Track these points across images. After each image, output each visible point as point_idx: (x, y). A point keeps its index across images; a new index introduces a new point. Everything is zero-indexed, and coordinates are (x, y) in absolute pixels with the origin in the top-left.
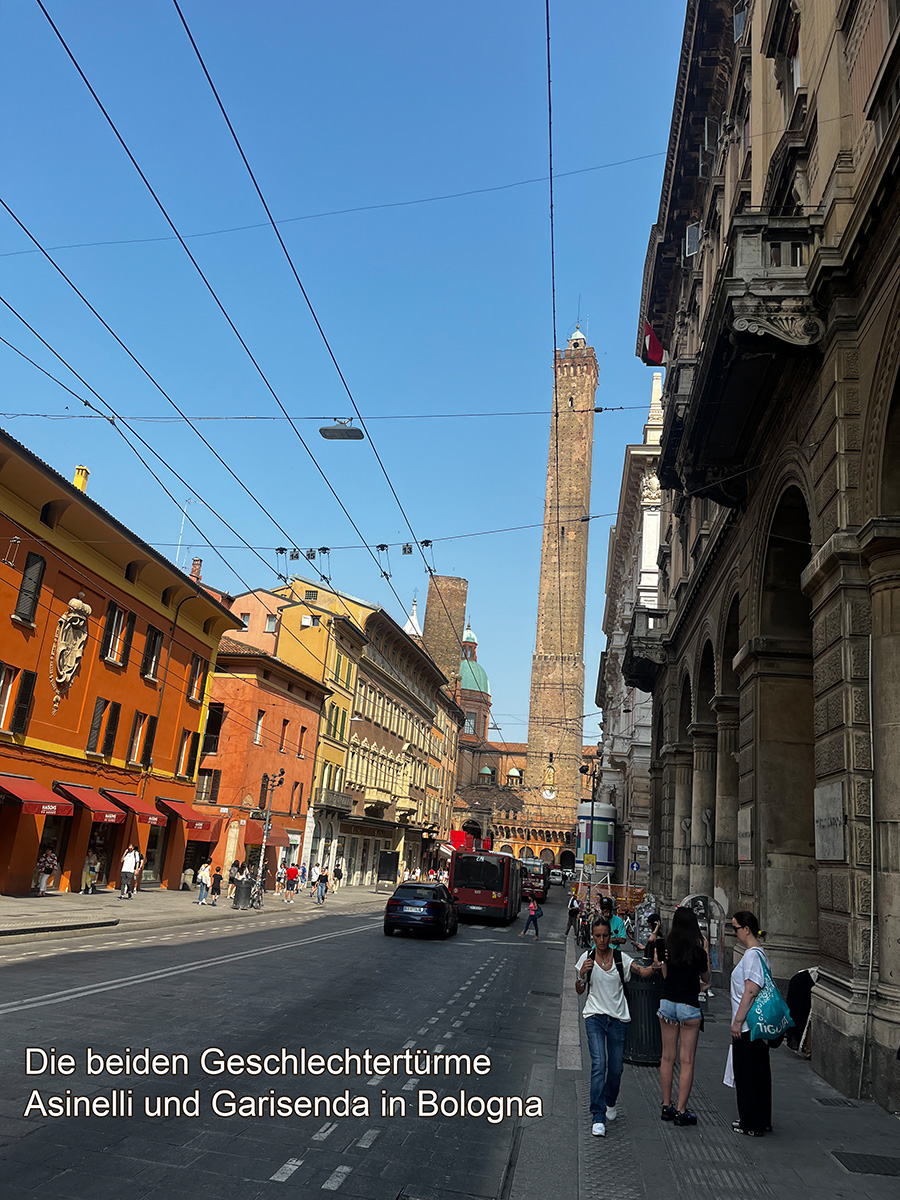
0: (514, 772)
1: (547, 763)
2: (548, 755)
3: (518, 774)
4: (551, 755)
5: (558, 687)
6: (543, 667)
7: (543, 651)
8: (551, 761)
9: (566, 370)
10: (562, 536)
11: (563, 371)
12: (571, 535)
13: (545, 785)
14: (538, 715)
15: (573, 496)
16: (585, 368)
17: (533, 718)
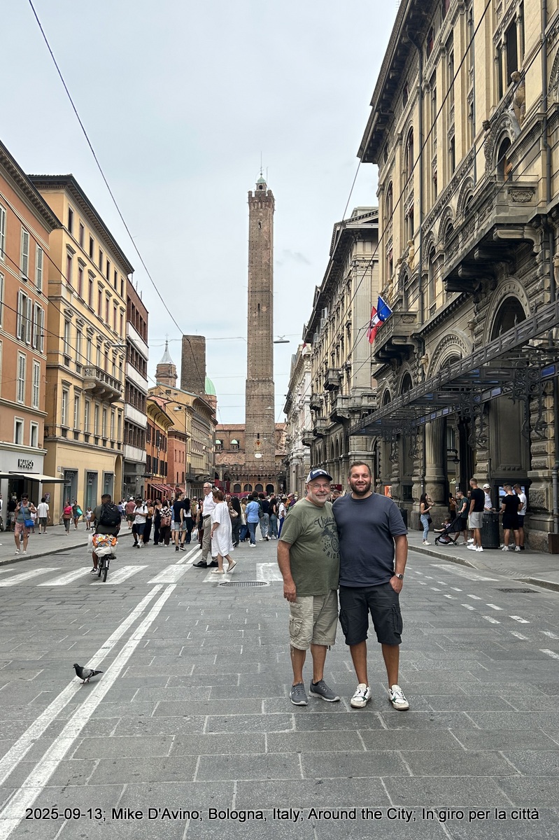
0: (234, 442)
1: (256, 439)
3: (237, 443)
4: (258, 434)
5: (260, 397)
6: (252, 386)
7: (251, 377)
8: (259, 437)
9: (256, 204)
10: (259, 310)
11: (254, 205)
12: (264, 309)
13: (256, 451)
14: (250, 413)
15: (264, 285)
16: (267, 203)
17: (247, 415)
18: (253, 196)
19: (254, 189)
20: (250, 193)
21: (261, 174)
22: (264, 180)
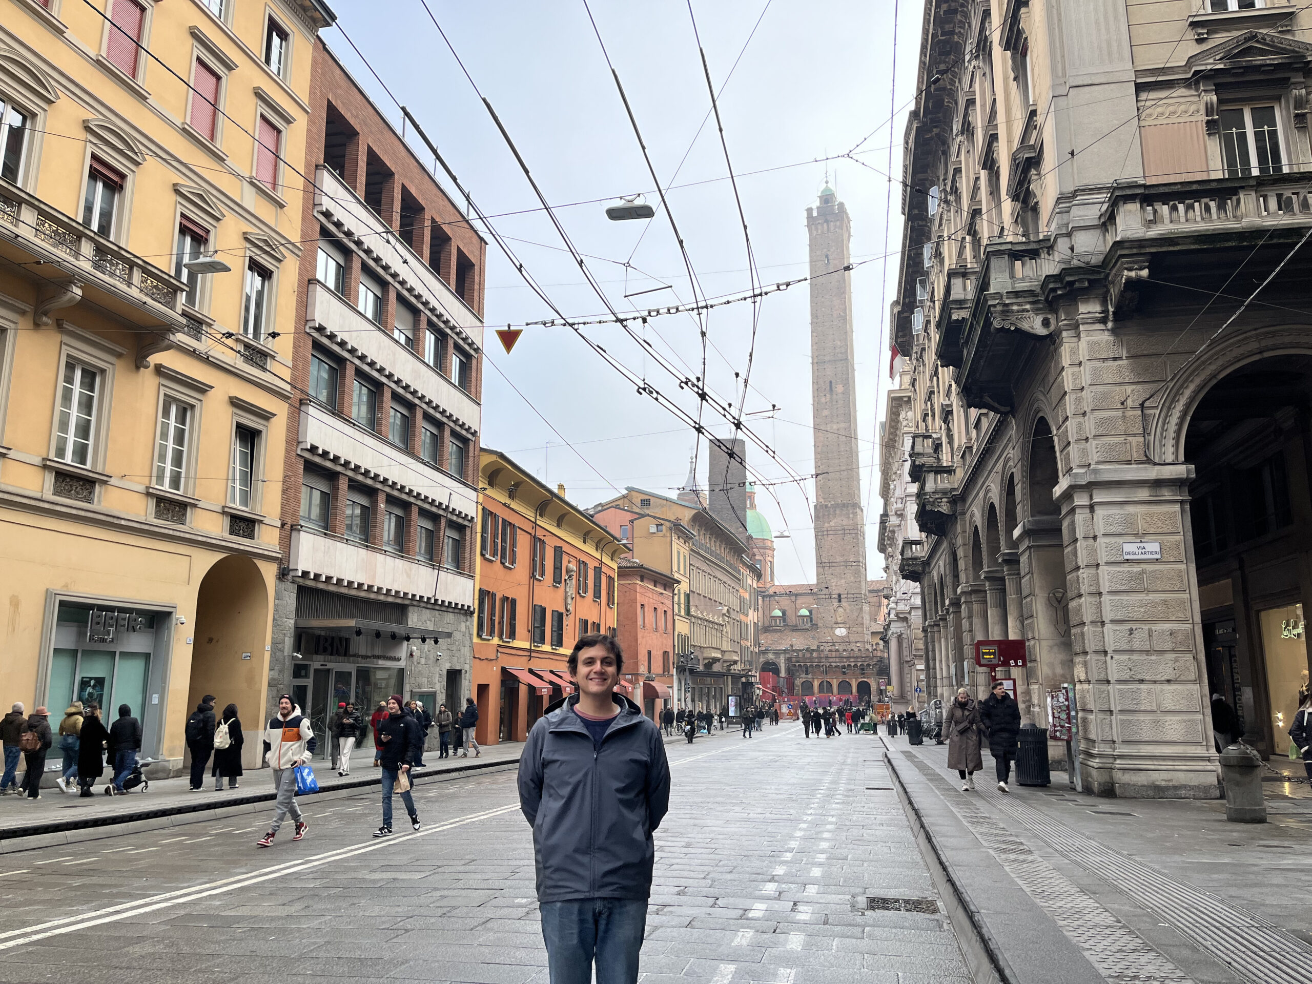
0: (804, 612)
1: (836, 604)
2: (836, 596)
3: (808, 614)
4: (839, 595)
5: (840, 532)
6: (824, 515)
7: (822, 500)
8: (840, 601)
9: (820, 227)
10: (831, 390)
11: (817, 229)
12: (840, 388)
13: (836, 623)
14: (824, 560)
15: (838, 350)
16: (838, 223)
17: (820, 564)
18: (815, 214)
19: (816, 204)
20: (809, 211)
21: (827, 182)
22: (831, 190)
